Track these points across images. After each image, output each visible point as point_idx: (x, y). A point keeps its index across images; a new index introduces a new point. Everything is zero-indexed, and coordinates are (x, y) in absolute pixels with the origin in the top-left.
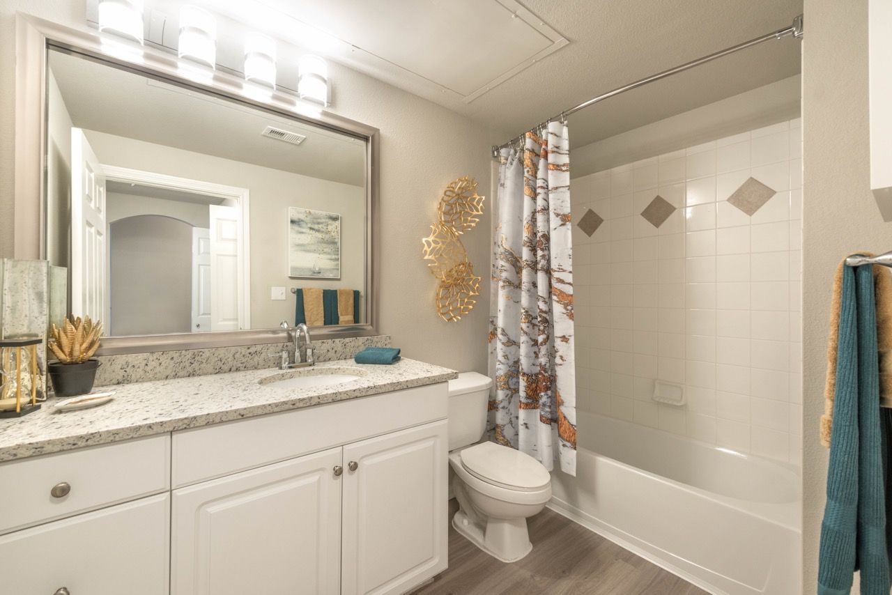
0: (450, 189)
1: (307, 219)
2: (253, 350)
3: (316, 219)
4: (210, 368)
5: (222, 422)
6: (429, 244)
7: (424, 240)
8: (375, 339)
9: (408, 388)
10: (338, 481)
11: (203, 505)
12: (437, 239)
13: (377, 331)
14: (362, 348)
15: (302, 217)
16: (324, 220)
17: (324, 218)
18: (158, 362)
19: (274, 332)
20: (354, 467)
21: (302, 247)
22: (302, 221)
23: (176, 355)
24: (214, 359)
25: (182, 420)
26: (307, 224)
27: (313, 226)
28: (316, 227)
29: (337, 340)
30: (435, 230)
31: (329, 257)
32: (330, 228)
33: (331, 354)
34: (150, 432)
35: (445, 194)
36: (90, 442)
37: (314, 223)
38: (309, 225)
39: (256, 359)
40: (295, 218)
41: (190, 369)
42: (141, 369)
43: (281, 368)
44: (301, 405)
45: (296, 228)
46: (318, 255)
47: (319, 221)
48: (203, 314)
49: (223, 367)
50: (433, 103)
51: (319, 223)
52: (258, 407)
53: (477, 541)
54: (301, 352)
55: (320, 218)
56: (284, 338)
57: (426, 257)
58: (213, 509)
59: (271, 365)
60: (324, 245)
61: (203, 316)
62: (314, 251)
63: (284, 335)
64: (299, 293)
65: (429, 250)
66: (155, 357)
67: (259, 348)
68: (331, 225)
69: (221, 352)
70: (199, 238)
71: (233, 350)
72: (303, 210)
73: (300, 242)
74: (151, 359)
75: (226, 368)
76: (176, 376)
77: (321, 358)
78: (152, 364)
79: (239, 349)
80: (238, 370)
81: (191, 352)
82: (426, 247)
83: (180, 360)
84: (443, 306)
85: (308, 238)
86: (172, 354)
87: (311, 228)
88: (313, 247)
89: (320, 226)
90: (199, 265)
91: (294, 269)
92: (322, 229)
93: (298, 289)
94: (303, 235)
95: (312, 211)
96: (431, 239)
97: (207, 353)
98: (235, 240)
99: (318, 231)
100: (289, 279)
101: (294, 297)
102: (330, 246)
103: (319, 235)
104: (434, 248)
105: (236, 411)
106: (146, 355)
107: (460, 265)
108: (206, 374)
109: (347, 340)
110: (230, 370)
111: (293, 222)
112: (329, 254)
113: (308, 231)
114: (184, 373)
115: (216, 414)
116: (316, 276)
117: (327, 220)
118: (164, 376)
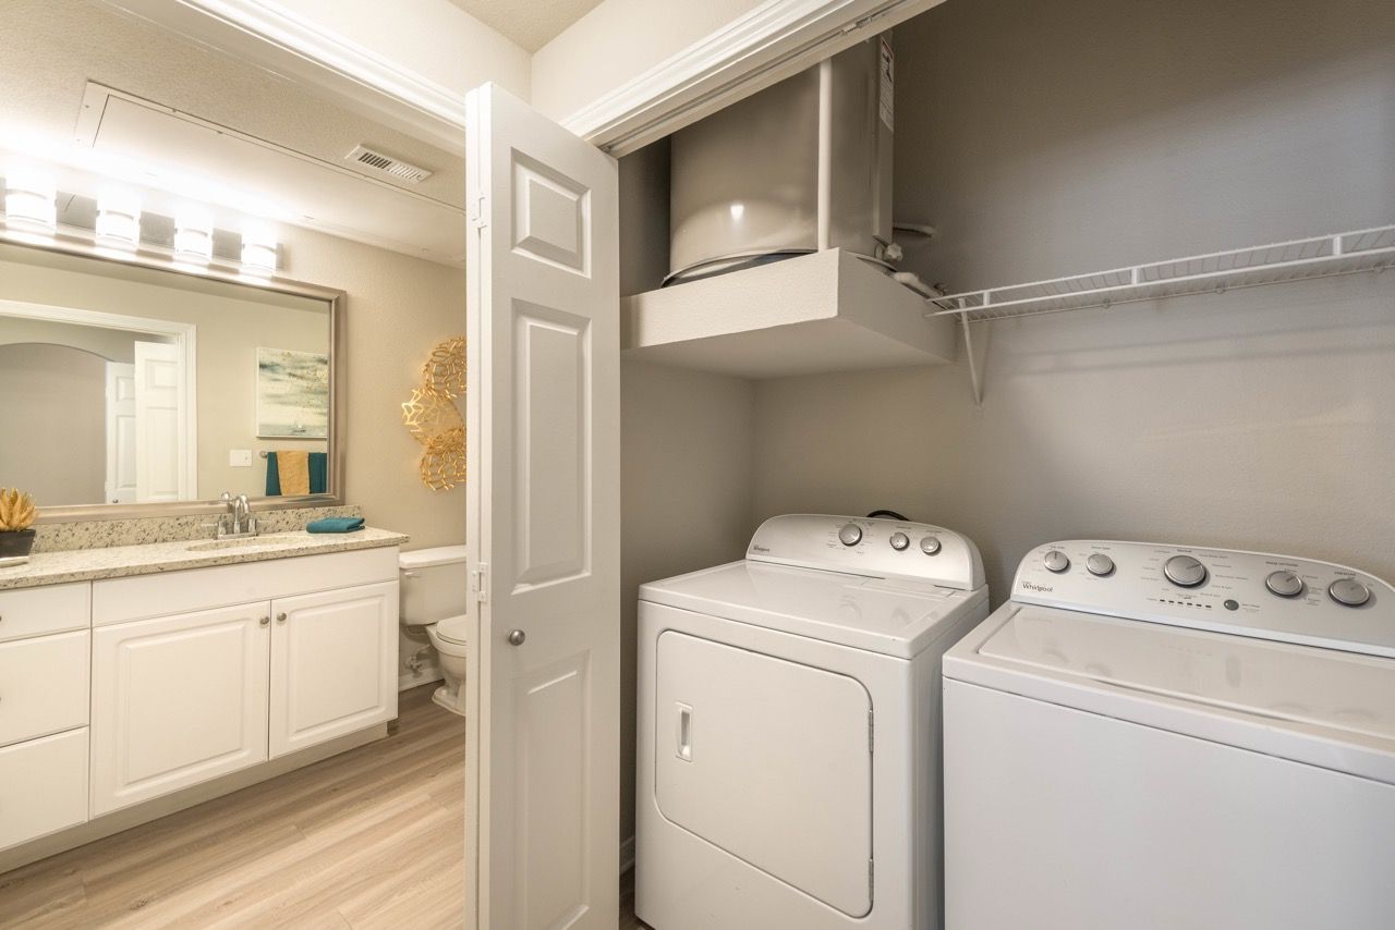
0: (444, 350)
1: (285, 363)
2: (182, 521)
3: (299, 364)
4: (131, 538)
5: (141, 574)
6: (409, 410)
7: (403, 405)
8: (339, 509)
9: (346, 550)
10: (266, 631)
11: (121, 642)
12: (420, 405)
13: (342, 502)
14: (322, 518)
15: (277, 360)
16: (311, 364)
17: (311, 361)
18: (71, 533)
19: (212, 503)
20: (283, 618)
21: (278, 399)
22: (278, 365)
23: (91, 526)
24: (135, 531)
25: (103, 570)
26: (284, 369)
27: (293, 372)
28: (299, 372)
29: (289, 511)
30: (417, 396)
31: (319, 410)
32: (319, 374)
33: (282, 524)
34: (73, 579)
35: (434, 354)
36: (18, 585)
37: (296, 368)
38: (288, 370)
39: (187, 529)
40: (267, 361)
41: (108, 540)
42: (50, 540)
43: (216, 538)
44: (223, 562)
45: (268, 374)
46: (300, 409)
47: (304, 365)
48: (125, 486)
49: (147, 538)
50: (420, 259)
51: (303, 368)
52: (178, 563)
53: (448, 705)
54: (241, 524)
55: (305, 362)
56: (223, 508)
57: (408, 423)
58: (131, 646)
59: (206, 535)
60: (311, 396)
61: (124, 489)
62: (296, 404)
63: (225, 505)
64: (272, 458)
65: (409, 416)
66: (67, 528)
67: (190, 519)
68: (321, 370)
69: (145, 524)
70: (117, 378)
71: (159, 521)
72: (279, 351)
73: (274, 392)
74: (62, 529)
75: (151, 538)
76: (91, 546)
77: (268, 529)
78: (63, 535)
79: (166, 520)
80: (164, 541)
81: (108, 523)
82: (406, 412)
83: (96, 530)
84: (433, 474)
85: (286, 386)
86: (87, 525)
87: (290, 374)
88: (293, 399)
89: (305, 371)
90: (118, 417)
91: (263, 427)
92: (308, 376)
93: (270, 454)
94: (277, 383)
95: (293, 353)
96: (412, 403)
97: (128, 524)
98: (174, 388)
99: (302, 377)
100: (256, 440)
101: (265, 461)
102: (320, 397)
103: (304, 383)
104: (415, 415)
105: (155, 565)
106: (57, 526)
107: (453, 430)
108: (127, 545)
109: (303, 510)
110: (156, 541)
111: (262, 366)
112: (318, 406)
113: (287, 378)
114: (101, 543)
115: (136, 567)
116: (297, 435)
117: (315, 364)
118: (78, 546)
